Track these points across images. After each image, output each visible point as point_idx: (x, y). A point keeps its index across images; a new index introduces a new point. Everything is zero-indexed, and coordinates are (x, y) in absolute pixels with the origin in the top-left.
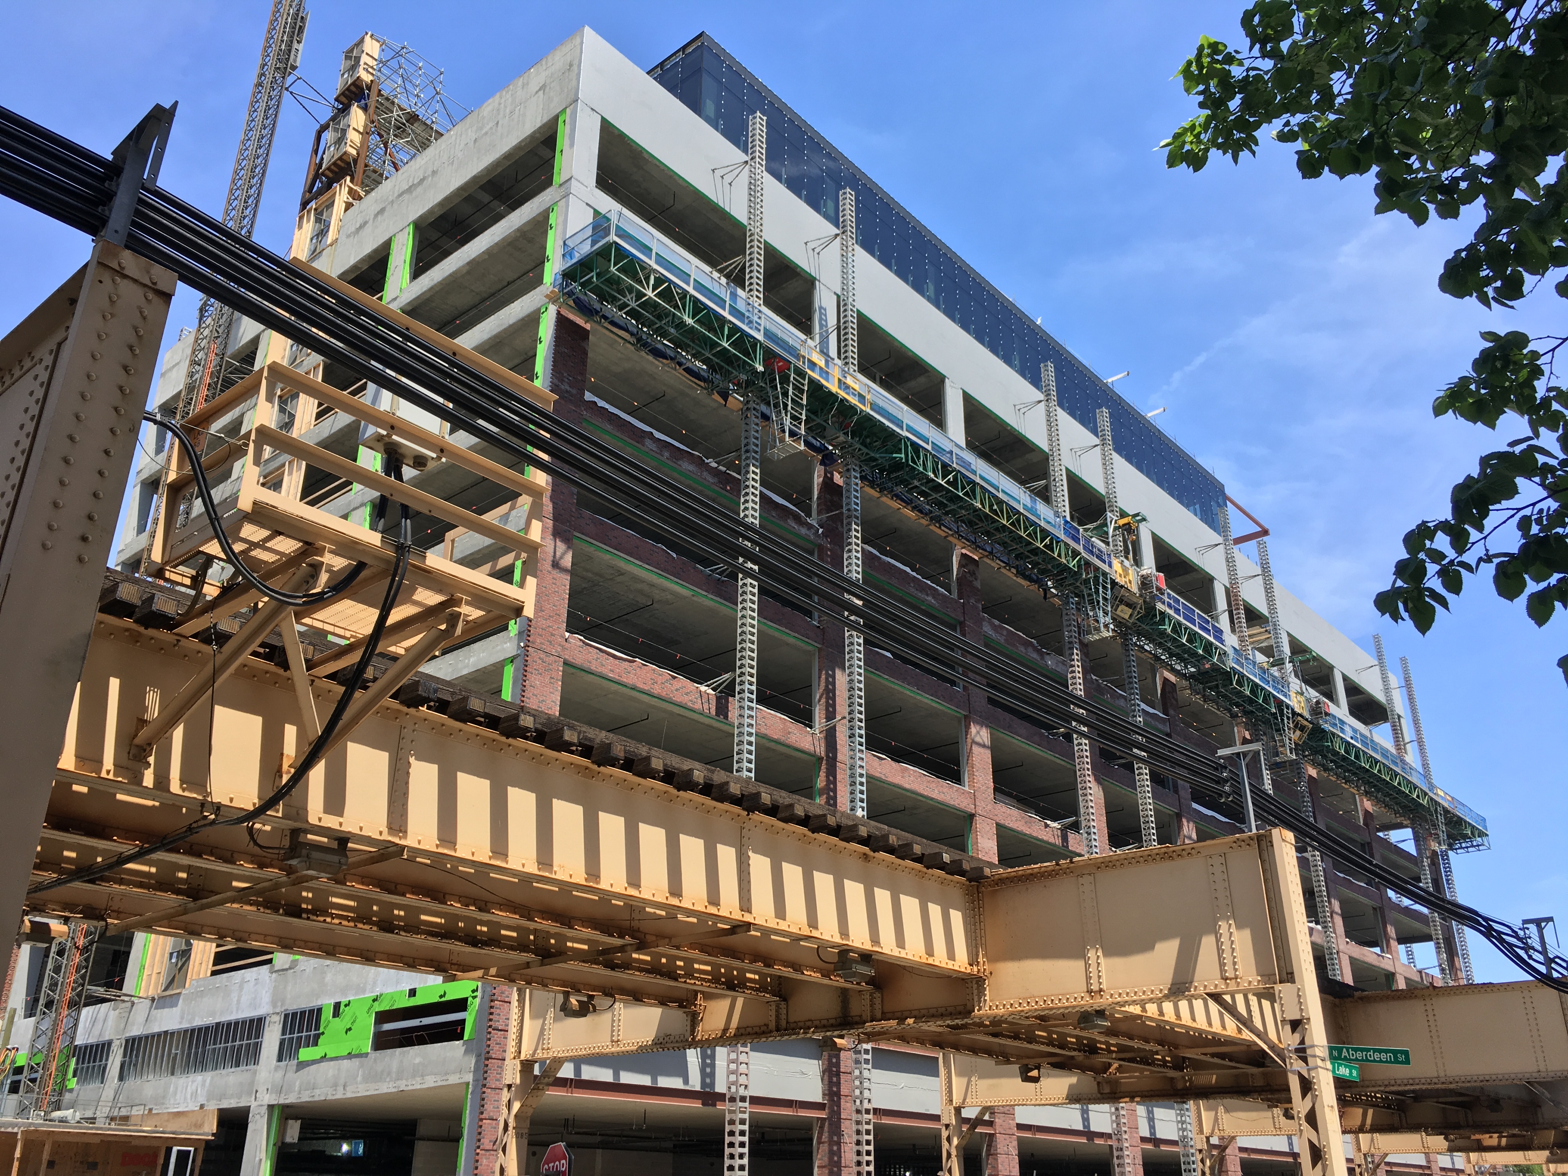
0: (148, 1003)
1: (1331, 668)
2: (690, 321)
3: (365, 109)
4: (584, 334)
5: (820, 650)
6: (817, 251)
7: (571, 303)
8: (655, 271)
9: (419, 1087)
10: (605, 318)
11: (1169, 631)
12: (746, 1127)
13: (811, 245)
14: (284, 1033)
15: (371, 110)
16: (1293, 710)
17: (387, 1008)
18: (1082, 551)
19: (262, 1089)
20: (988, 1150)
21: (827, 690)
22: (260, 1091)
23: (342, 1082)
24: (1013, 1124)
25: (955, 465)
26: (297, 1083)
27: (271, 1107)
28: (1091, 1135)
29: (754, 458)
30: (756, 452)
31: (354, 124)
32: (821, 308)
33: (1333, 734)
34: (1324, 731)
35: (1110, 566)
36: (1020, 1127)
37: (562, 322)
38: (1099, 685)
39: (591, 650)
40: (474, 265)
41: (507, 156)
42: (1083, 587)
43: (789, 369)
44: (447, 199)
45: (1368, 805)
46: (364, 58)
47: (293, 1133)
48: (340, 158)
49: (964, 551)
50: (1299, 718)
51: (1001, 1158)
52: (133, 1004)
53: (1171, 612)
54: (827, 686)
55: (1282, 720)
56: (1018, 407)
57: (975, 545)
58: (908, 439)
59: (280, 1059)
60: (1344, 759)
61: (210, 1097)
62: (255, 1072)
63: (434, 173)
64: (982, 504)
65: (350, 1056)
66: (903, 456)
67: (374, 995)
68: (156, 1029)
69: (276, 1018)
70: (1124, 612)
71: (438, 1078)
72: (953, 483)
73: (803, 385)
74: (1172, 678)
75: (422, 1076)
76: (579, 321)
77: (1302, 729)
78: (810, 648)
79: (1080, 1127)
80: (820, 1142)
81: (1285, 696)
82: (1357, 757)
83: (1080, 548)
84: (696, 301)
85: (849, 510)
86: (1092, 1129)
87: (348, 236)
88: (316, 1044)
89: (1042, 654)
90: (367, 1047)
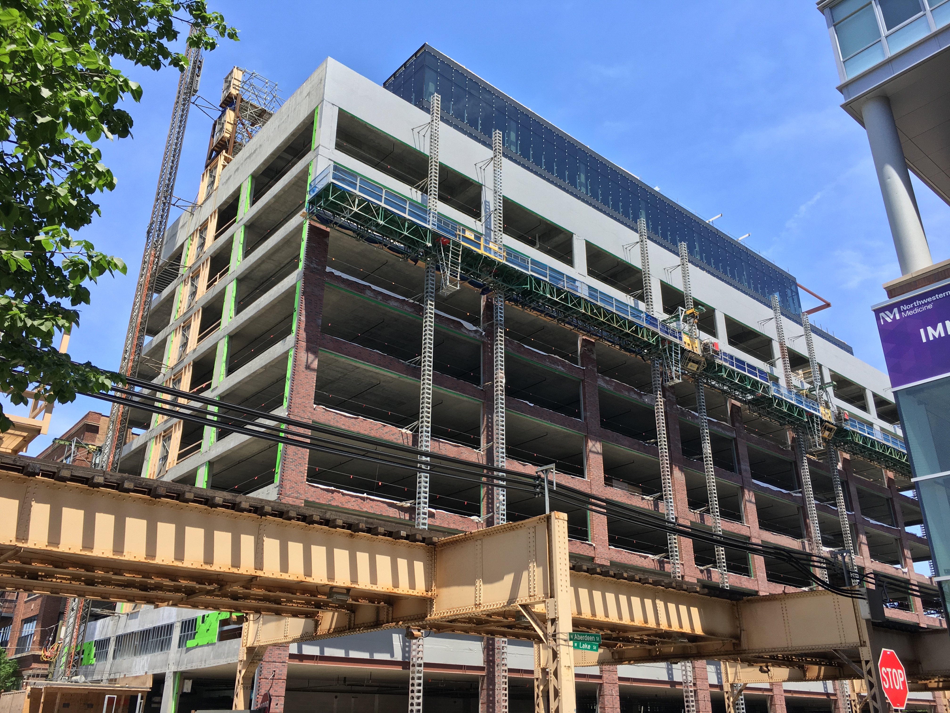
0: (126, 616)
1: (864, 389)
2: (382, 222)
3: (234, 110)
4: (327, 234)
5: (483, 403)
6: (483, 168)
7: (315, 218)
8: (358, 196)
10: (336, 223)
11: (725, 376)
12: (421, 681)
13: (479, 165)
14: (181, 632)
15: (237, 110)
16: (821, 419)
17: (224, 618)
18: (659, 332)
19: (171, 664)
20: (600, 693)
21: (487, 426)
23: (204, 659)
24: (616, 677)
25: (566, 289)
26: (186, 660)
27: (175, 673)
28: (673, 683)
29: (431, 296)
30: (432, 293)
31: (228, 120)
32: (486, 201)
33: (854, 432)
34: (846, 430)
35: (681, 339)
36: (621, 679)
37: (312, 228)
38: (682, 411)
39: (330, 413)
40: (277, 197)
41: (293, 134)
42: (663, 353)
43: (449, 243)
44: (266, 161)
45: (891, 474)
46: (234, 82)
47: (188, 687)
48: (221, 140)
49: (584, 337)
50: (827, 423)
51: (607, 698)
52: (119, 617)
53: (727, 364)
54: (487, 424)
55: (813, 426)
56: (625, 247)
57: (589, 333)
58: (532, 276)
59: (179, 647)
60: (864, 447)
61: (151, 667)
62: (169, 654)
63: (260, 146)
64: (585, 309)
65: (208, 644)
66: (528, 286)
68: (129, 631)
69: (179, 624)
70: (693, 367)
72: (566, 299)
73: (459, 251)
74: (738, 404)
76: (323, 227)
77: (830, 430)
78: (478, 402)
79: (667, 679)
80: (482, 689)
81: (815, 410)
82: (873, 445)
83: (658, 331)
84: (386, 210)
85: (497, 320)
86: (675, 680)
87: (223, 185)
88: (194, 638)
89: (640, 396)
90: (215, 639)
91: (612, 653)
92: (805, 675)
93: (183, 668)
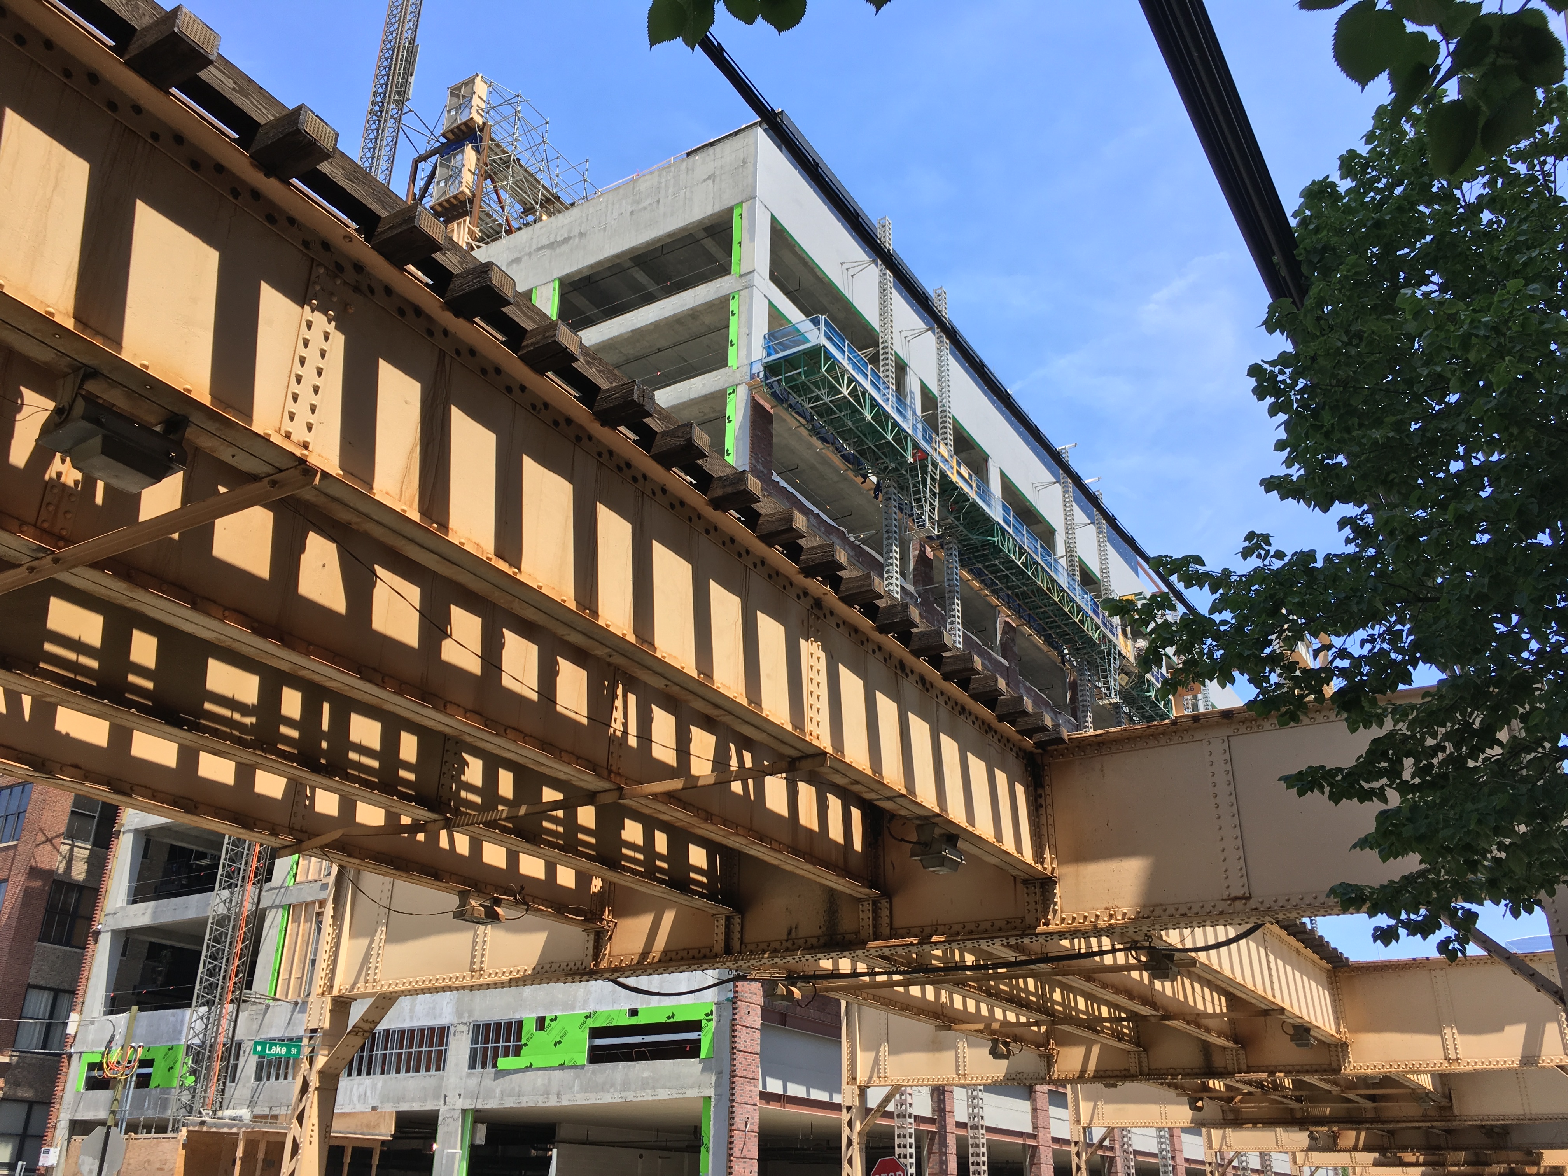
0: (290, 1007)
2: (870, 418)
3: (477, 150)
4: (772, 418)
6: (908, 339)
7: (766, 396)
8: (845, 371)
9: (651, 1098)
10: (792, 407)
11: (1152, 697)
13: (904, 334)
14: (475, 1041)
15: (484, 153)
17: (604, 1025)
18: (1101, 625)
19: (453, 1095)
20: (1032, 1160)
22: (450, 1095)
23: (555, 1090)
24: (1049, 1137)
26: (498, 1091)
27: (464, 1111)
29: (897, 539)
30: (897, 533)
31: (466, 164)
32: (911, 392)
37: (754, 407)
40: (643, 333)
43: (928, 461)
46: (475, 100)
48: (453, 197)
49: (1007, 619)
52: (268, 1007)
53: (1155, 681)
56: (1035, 486)
58: (999, 524)
59: (472, 1065)
61: (385, 1098)
62: (442, 1078)
63: (581, 234)
64: (1042, 582)
65: (562, 1067)
66: (995, 539)
67: (587, 1012)
69: (465, 1028)
70: (1123, 680)
71: (673, 1091)
72: (1025, 564)
73: (936, 475)
75: (653, 1088)
83: (1100, 622)
84: (871, 397)
88: (517, 1053)
90: (582, 1058)
91: (1223, 1111)
92: (1336, 1144)
93: (492, 1104)
